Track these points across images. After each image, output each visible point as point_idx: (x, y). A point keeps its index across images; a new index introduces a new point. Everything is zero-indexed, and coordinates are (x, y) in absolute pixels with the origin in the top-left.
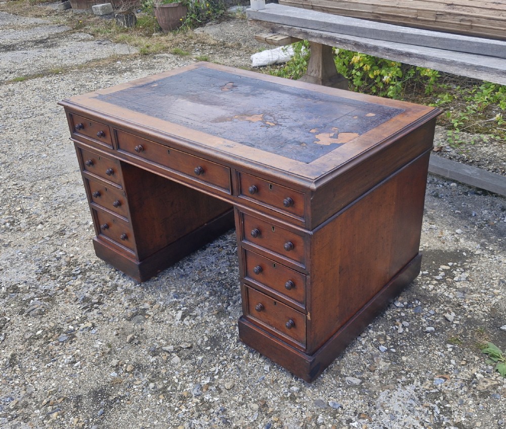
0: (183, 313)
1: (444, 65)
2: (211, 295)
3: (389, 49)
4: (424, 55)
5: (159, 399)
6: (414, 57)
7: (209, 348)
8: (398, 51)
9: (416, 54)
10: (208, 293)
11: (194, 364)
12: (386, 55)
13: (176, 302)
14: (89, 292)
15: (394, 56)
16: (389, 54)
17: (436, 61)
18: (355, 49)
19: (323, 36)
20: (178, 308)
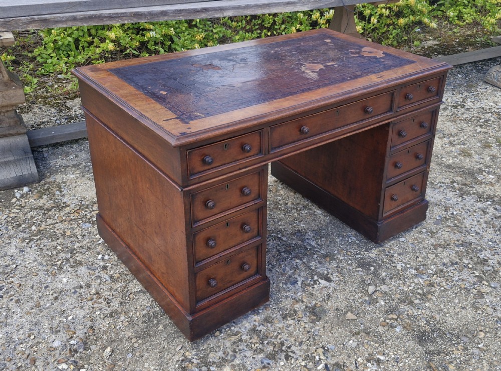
0: (322, 279)
1: (240, 10)
2: (301, 260)
3: (181, 10)
4: (220, 7)
5: (431, 299)
6: (211, 11)
7: (372, 268)
8: (192, 9)
9: (212, 8)
10: (298, 261)
11: (391, 278)
12: (179, 16)
13: (302, 283)
14: (254, 356)
15: (189, 15)
16: (183, 14)
17: (232, 9)
18: (135, 20)
19: (78, 17)
20: (312, 283)
